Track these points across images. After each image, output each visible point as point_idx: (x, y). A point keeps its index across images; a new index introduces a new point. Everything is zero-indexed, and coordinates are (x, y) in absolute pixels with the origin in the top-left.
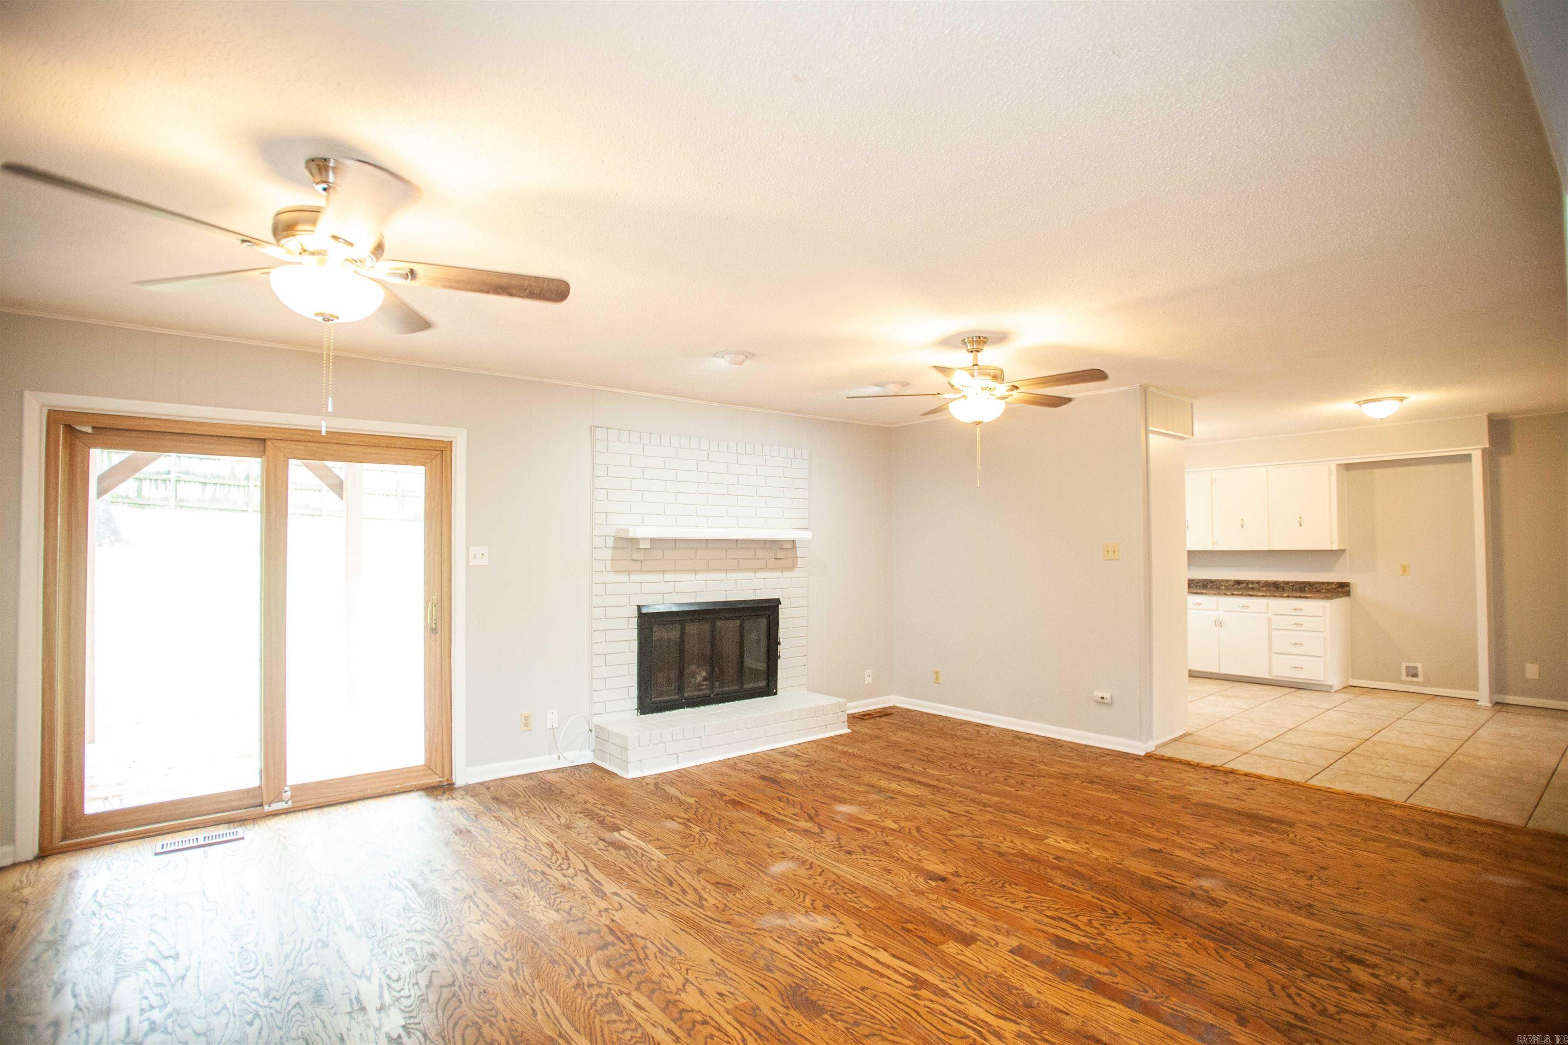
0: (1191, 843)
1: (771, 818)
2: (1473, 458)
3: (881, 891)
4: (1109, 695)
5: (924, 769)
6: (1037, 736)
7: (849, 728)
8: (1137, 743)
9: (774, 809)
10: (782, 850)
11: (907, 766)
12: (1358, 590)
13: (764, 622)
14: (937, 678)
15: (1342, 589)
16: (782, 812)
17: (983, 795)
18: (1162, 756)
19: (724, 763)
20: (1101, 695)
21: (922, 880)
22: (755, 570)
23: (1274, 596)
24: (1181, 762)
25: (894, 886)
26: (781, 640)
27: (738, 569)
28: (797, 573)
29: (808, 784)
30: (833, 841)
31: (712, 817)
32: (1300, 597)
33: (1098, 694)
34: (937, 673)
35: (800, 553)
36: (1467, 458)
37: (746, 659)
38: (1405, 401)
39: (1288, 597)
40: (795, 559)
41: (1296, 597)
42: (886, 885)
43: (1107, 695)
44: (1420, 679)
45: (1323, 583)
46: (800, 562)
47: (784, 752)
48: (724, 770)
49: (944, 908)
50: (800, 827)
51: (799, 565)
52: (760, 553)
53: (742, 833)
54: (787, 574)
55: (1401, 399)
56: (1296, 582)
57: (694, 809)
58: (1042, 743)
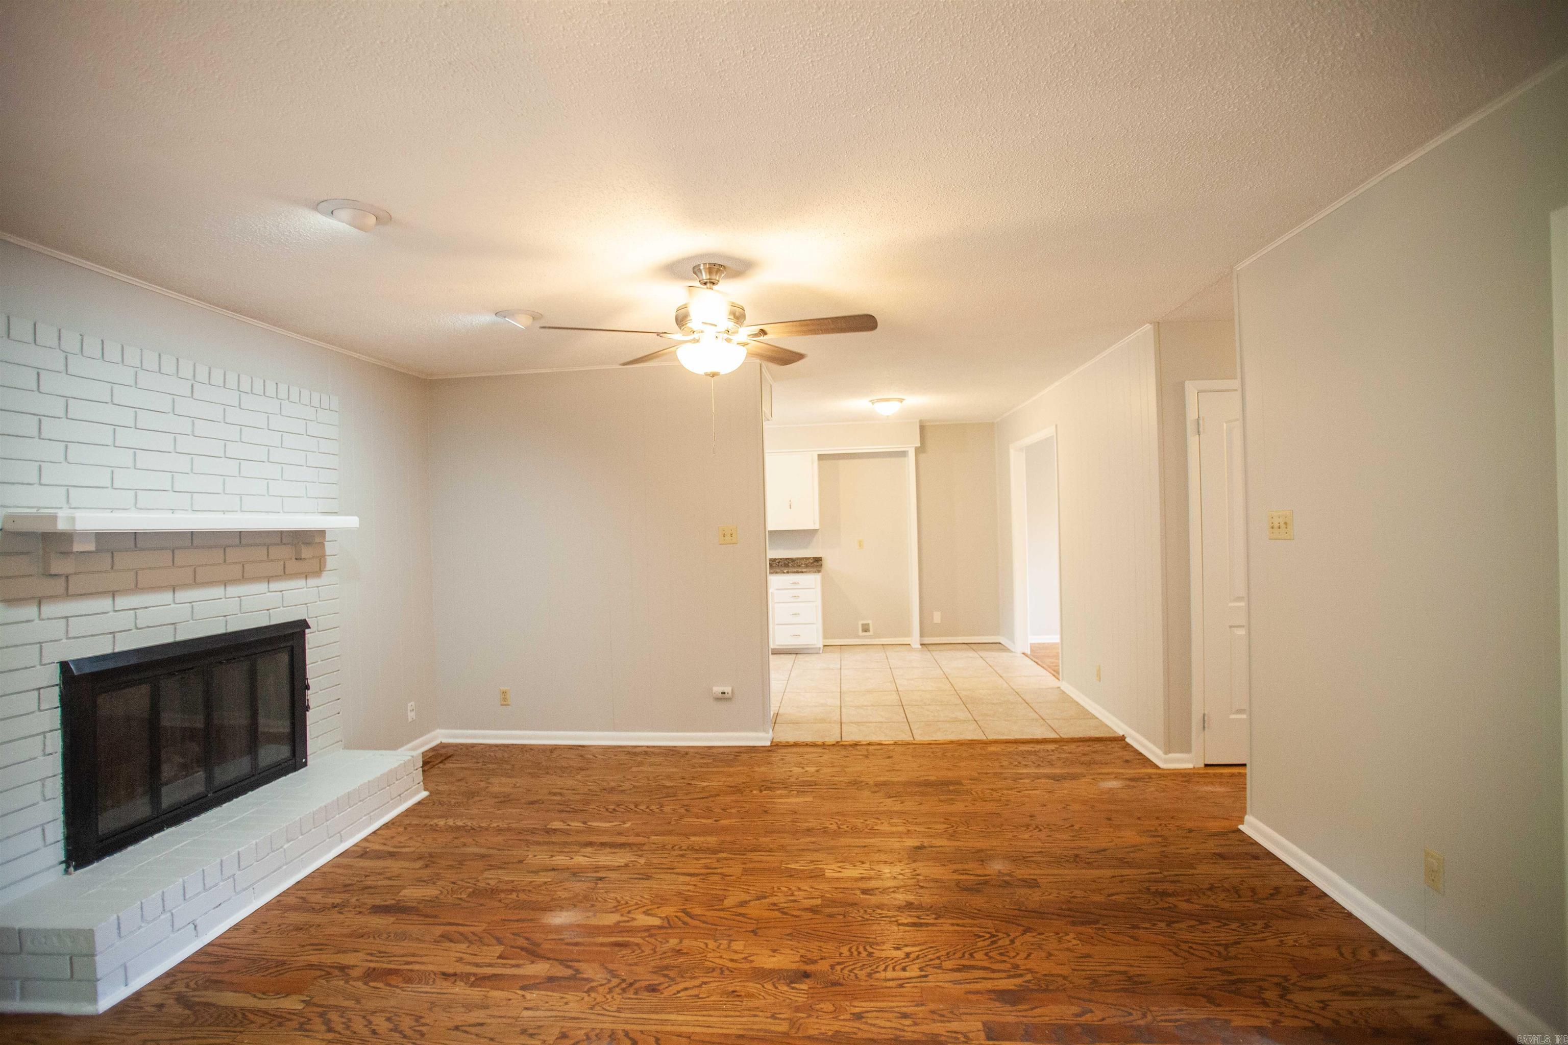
0: (930, 828)
1: (472, 979)
2: (910, 453)
3: (766, 1031)
4: (730, 688)
5: (585, 823)
6: (648, 747)
7: (426, 789)
8: (761, 735)
9: (460, 960)
10: (556, 1032)
11: (557, 825)
12: (827, 564)
13: (284, 658)
14: (505, 699)
15: (815, 564)
16: (478, 960)
17: (693, 838)
18: (788, 742)
19: (278, 904)
20: (721, 689)
21: (786, 988)
22: (269, 579)
23: (776, 573)
24: (807, 744)
25: (769, 1015)
26: (310, 682)
27: (244, 579)
28: (326, 578)
29: (464, 896)
30: (610, 981)
31: (370, 1023)
32: (798, 572)
33: (717, 689)
34: (504, 693)
35: (329, 548)
36: (903, 454)
37: (262, 721)
38: (904, 402)
39: (788, 572)
40: (321, 560)
41: (795, 572)
42: (757, 1019)
43: (728, 690)
44: (871, 633)
45: (803, 559)
46: (330, 563)
47: (361, 852)
48: (295, 918)
49: (858, 1017)
50: (535, 977)
51: (329, 566)
52: (275, 552)
53: (457, 1028)
54: (312, 582)
55: (901, 400)
56: (781, 559)
57: (318, 1020)
58: (666, 755)
